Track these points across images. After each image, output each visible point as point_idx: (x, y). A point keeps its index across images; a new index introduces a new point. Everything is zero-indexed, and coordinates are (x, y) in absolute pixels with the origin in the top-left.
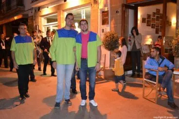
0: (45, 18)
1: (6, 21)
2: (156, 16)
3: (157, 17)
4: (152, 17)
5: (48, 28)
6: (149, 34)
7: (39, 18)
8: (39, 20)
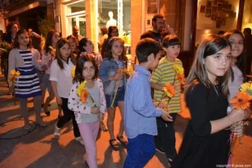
0: (68, 6)
1: (20, 11)
2: (218, 3)
3: (219, 5)
4: (212, 5)
5: (73, 19)
6: (208, 28)
7: (61, 5)
8: (61, 9)
